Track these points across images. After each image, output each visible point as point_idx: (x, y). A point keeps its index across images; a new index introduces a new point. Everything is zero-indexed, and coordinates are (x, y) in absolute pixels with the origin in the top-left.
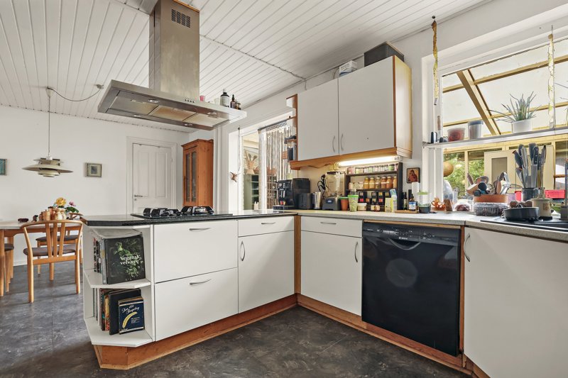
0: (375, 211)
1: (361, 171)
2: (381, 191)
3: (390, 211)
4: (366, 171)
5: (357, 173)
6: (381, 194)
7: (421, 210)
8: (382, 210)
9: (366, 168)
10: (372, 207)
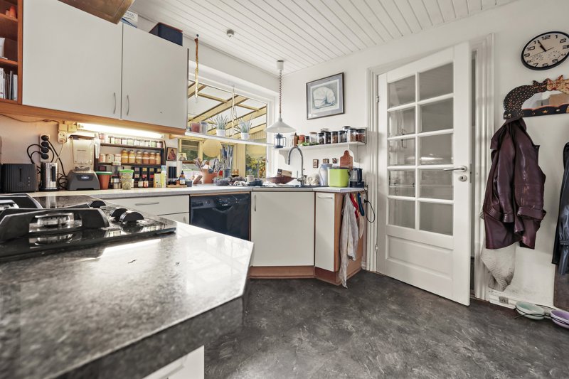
0: (143, 187)
1: (118, 142)
2: (145, 166)
3: (160, 187)
4: (124, 143)
5: (113, 143)
6: (145, 169)
7: (188, 184)
8: (151, 185)
9: (124, 139)
10: (141, 184)
